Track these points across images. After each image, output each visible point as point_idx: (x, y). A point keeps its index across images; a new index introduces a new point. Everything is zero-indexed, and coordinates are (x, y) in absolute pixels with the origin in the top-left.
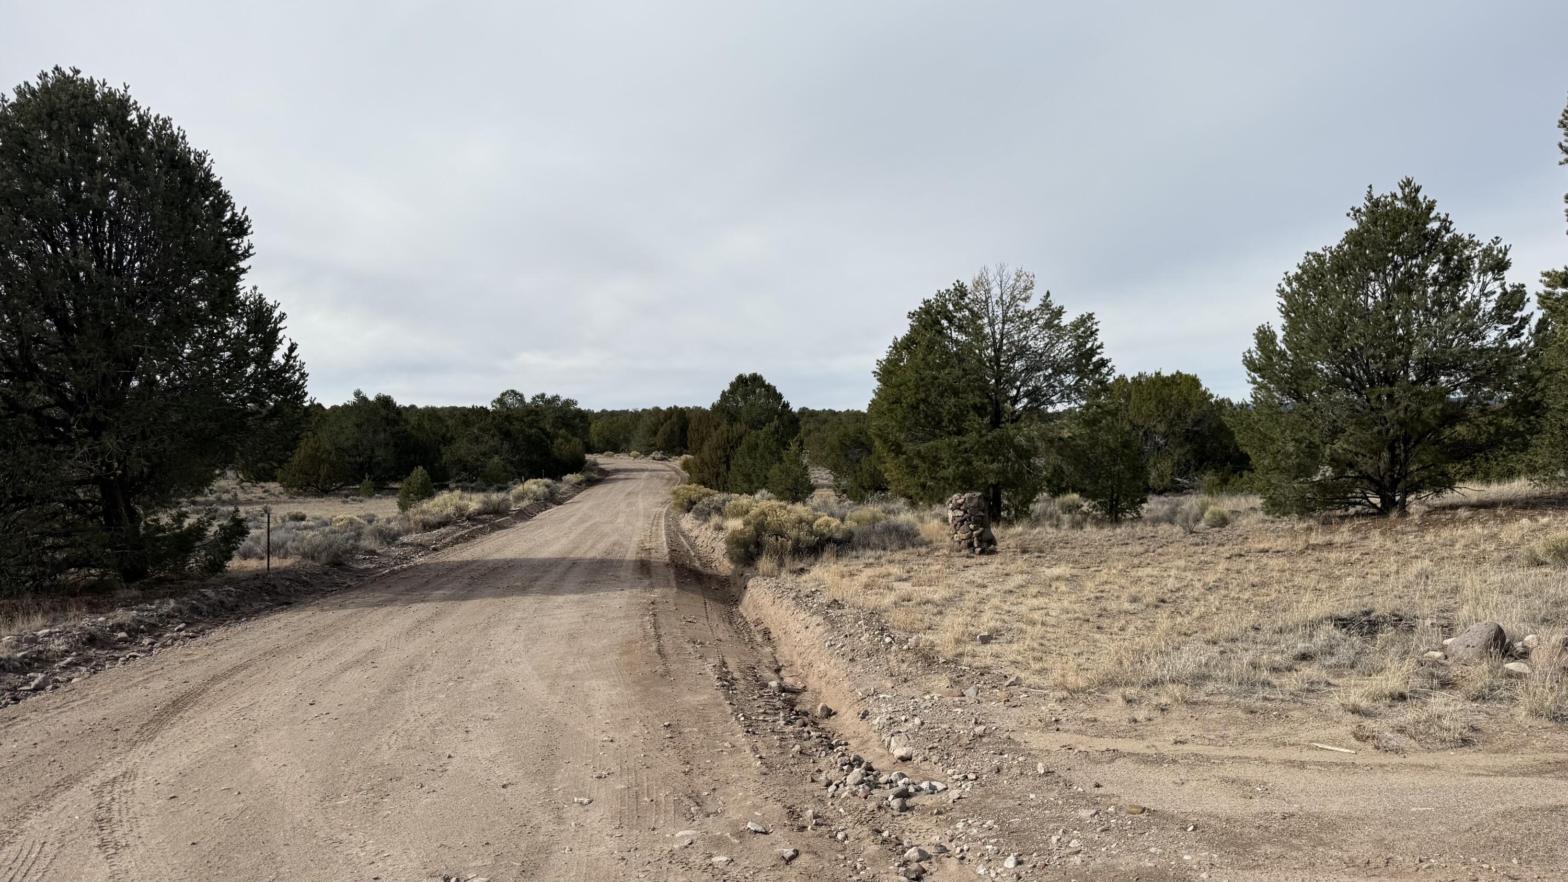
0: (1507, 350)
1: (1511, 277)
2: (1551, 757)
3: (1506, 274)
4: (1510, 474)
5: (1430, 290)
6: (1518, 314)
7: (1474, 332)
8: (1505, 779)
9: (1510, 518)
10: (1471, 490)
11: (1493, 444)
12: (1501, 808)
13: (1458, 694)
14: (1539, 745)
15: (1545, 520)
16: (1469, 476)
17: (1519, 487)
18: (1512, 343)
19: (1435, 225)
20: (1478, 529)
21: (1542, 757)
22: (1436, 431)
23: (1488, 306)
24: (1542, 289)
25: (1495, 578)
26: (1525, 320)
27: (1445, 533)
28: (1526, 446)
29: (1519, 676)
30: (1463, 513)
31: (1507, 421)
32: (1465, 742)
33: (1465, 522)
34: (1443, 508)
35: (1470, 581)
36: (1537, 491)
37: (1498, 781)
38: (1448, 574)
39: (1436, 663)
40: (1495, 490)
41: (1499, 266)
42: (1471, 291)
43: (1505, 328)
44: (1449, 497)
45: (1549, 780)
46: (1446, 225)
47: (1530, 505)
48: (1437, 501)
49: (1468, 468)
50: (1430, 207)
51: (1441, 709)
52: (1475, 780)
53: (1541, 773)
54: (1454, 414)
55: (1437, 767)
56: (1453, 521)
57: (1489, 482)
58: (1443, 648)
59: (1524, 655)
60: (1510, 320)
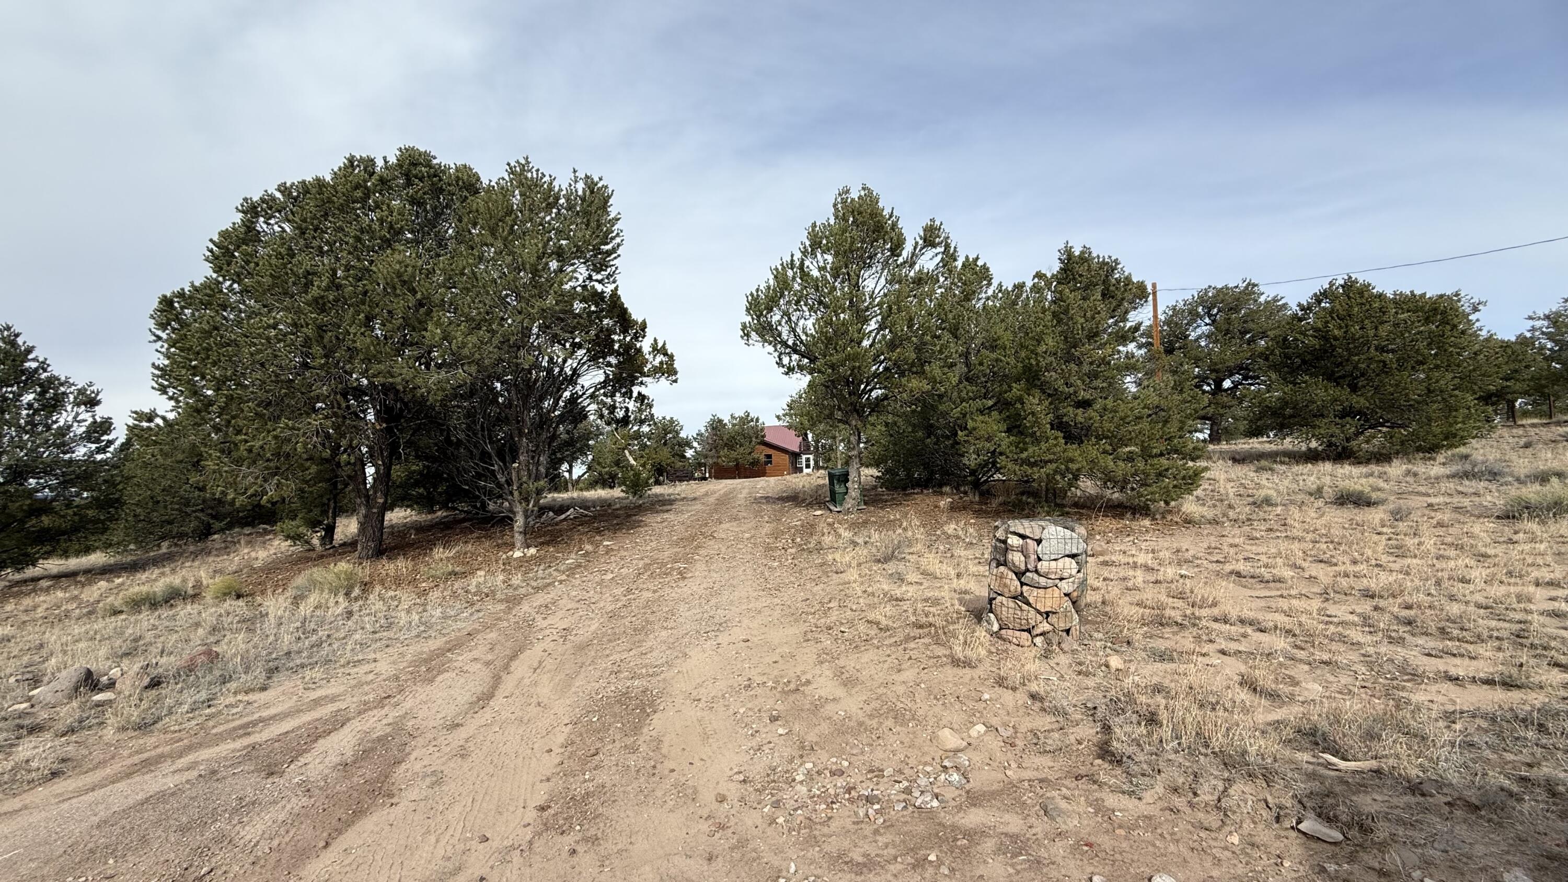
0: (94, 462)
1: (101, 412)
2: (136, 759)
3: (97, 408)
4: (88, 550)
5: (24, 412)
6: (105, 437)
7: (65, 447)
8: (96, 793)
9: (90, 582)
10: (53, 565)
11: (75, 529)
12: (96, 819)
13: (48, 735)
14: (126, 753)
15: (119, 581)
16: (47, 555)
17: (97, 558)
18: (99, 457)
19: (34, 365)
20: (60, 594)
21: (129, 762)
22: (22, 522)
23: (80, 430)
24: (131, 422)
25: (77, 630)
26: (110, 443)
27: (27, 602)
28: (105, 530)
29: (110, 702)
30: (44, 583)
31: (90, 513)
32: (55, 774)
33: (47, 590)
34: (25, 582)
35: (53, 637)
36: (111, 561)
37: (90, 797)
38: (32, 636)
39: (22, 715)
40: (73, 563)
41: (92, 402)
42: (63, 418)
43: (93, 446)
44: (30, 572)
45: (137, 778)
46: (44, 366)
47: (106, 571)
48: (18, 577)
49: (49, 548)
50: (29, 350)
51: (28, 754)
52: (66, 806)
53: (129, 775)
54: (44, 507)
55: (25, 807)
56: (34, 590)
57: (67, 557)
58: (29, 699)
59: (111, 685)
60: (98, 441)
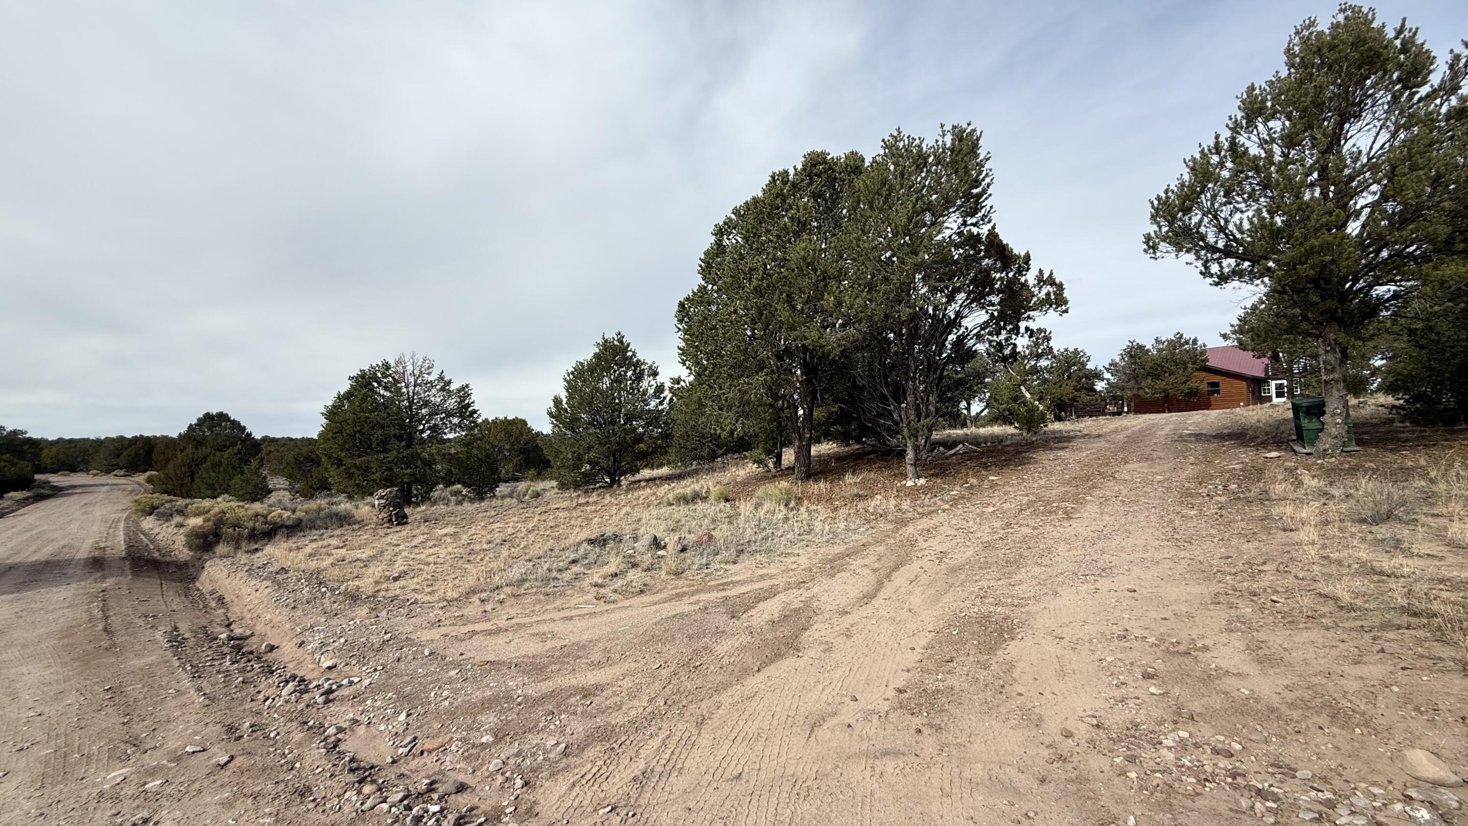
0: (658, 411)
1: (660, 379)
2: (674, 592)
3: (658, 377)
4: (661, 465)
5: (629, 382)
6: (662, 395)
7: (646, 402)
8: (656, 606)
9: (661, 485)
10: (646, 473)
11: (654, 452)
12: (655, 620)
13: (639, 569)
14: (670, 587)
15: (673, 485)
16: (646, 466)
17: (665, 471)
18: (660, 408)
19: (630, 354)
20: (648, 490)
21: (671, 593)
22: (632, 447)
23: (651, 391)
24: (670, 385)
25: (655, 512)
26: (665, 398)
27: (636, 494)
28: (666, 452)
29: (662, 557)
30: (643, 484)
31: (659, 442)
32: (642, 592)
33: (643, 488)
34: (635, 482)
35: (645, 515)
36: (671, 472)
37: (654, 608)
38: (637, 513)
39: (631, 556)
40: (656, 472)
41: (655, 374)
42: (644, 384)
43: (658, 401)
44: (638, 477)
45: (674, 603)
46: (634, 355)
47: (668, 478)
48: (633, 479)
49: (645, 463)
50: (628, 345)
51: (633, 577)
52: (645, 609)
53: (670, 600)
54: (639, 439)
55: (630, 606)
56: (639, 487)
57: (653, 469)
58: (634, 548)
59: (665, 547)
60: (659, 398)
